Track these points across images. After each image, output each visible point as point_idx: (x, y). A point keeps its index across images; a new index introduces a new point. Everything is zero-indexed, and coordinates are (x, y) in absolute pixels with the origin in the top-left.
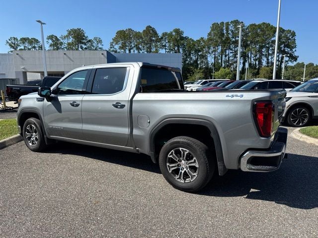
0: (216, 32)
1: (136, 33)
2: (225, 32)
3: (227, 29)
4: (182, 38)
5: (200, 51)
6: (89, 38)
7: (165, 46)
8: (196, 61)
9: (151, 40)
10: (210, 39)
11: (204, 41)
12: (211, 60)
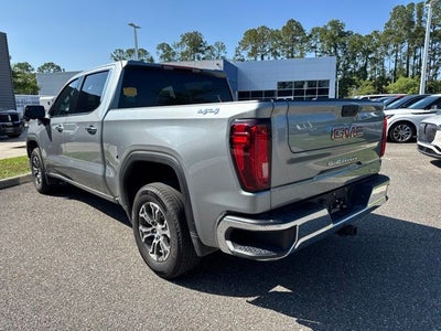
0: (399, 20)
1: (272, 32)
2: (415, 18)
3: (420, 14)
4: (342, 35)
5: (370, 52)
6: (209, 45)
7: (315, 47)
8: (364, 68)
9: (295, 41)
10: (388, 33)
11: (378, 36)
12: (389, 65)
